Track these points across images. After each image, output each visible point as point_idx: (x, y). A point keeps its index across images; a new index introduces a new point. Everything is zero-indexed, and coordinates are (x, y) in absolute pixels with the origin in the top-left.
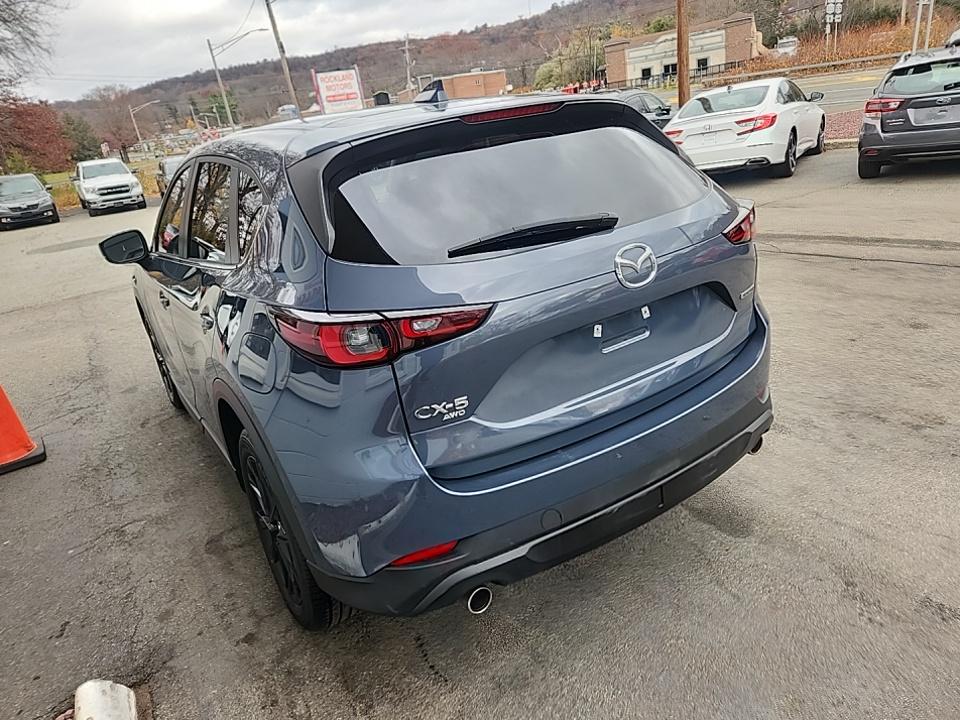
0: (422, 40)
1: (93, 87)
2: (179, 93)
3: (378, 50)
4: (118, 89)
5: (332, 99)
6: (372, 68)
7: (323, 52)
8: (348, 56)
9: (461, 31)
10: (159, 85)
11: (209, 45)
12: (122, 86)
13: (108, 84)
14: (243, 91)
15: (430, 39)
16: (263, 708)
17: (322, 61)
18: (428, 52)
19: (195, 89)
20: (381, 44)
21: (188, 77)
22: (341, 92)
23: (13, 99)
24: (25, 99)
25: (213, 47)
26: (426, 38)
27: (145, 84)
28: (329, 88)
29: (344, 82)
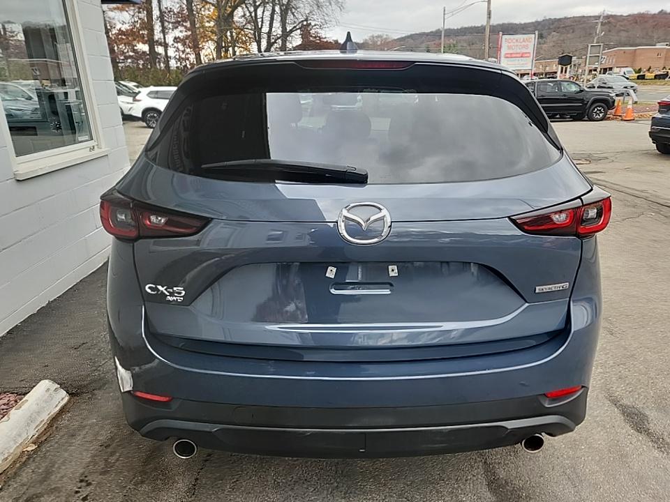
0: (622, 16)
1: (370, 35)
2: (422, 43)
3: (579, 21)
4: (385, 37)
5: (509, 56)
6: (569, 35)
7: (534, 21)
8: (553, 24)
9: (662, 10)
10: (411, 37)
11: (444, 11)
12: (387, 35)
13: (380, 33)
14: (465, 45)
15: (629, 16)
16: (101, 446)
17: (530, 27)
18: (621, 26)
19: (433, 41)
20: (584, 17)
21: (432, 32)
22: (519, 51)
23: (319, 37)
24: (325, 38)
25: (446, 12)
26: (625, 15)
27: (404, 35)
28: (509, 48)
29: (524, 43)
